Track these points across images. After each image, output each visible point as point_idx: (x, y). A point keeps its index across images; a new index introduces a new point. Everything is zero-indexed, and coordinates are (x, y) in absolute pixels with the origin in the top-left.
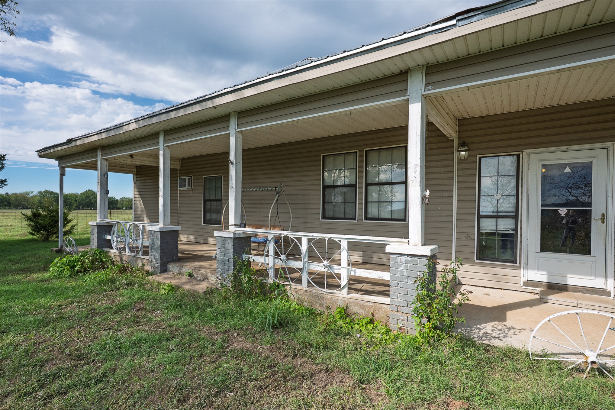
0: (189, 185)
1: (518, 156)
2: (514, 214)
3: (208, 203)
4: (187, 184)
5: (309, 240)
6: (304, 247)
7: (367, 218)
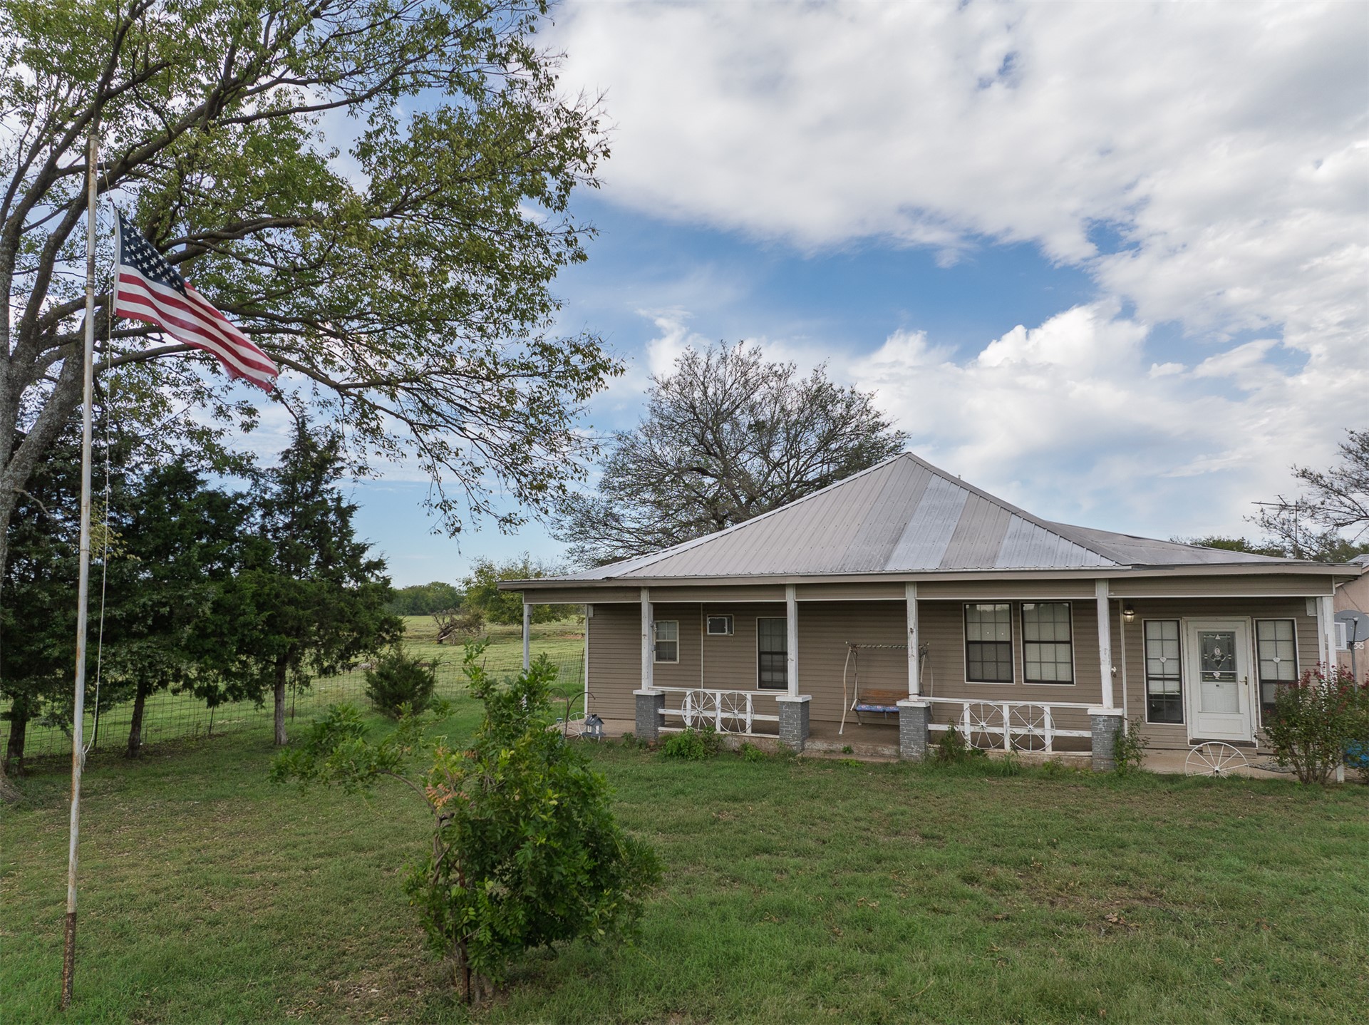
0: (730, 630)
1: (1178, 622)
2: (1177, 677)
3: (764, 657)
4: (726, 628)
5: (1011, 707)
6: (1006, 714)
7: (1026, 681)
